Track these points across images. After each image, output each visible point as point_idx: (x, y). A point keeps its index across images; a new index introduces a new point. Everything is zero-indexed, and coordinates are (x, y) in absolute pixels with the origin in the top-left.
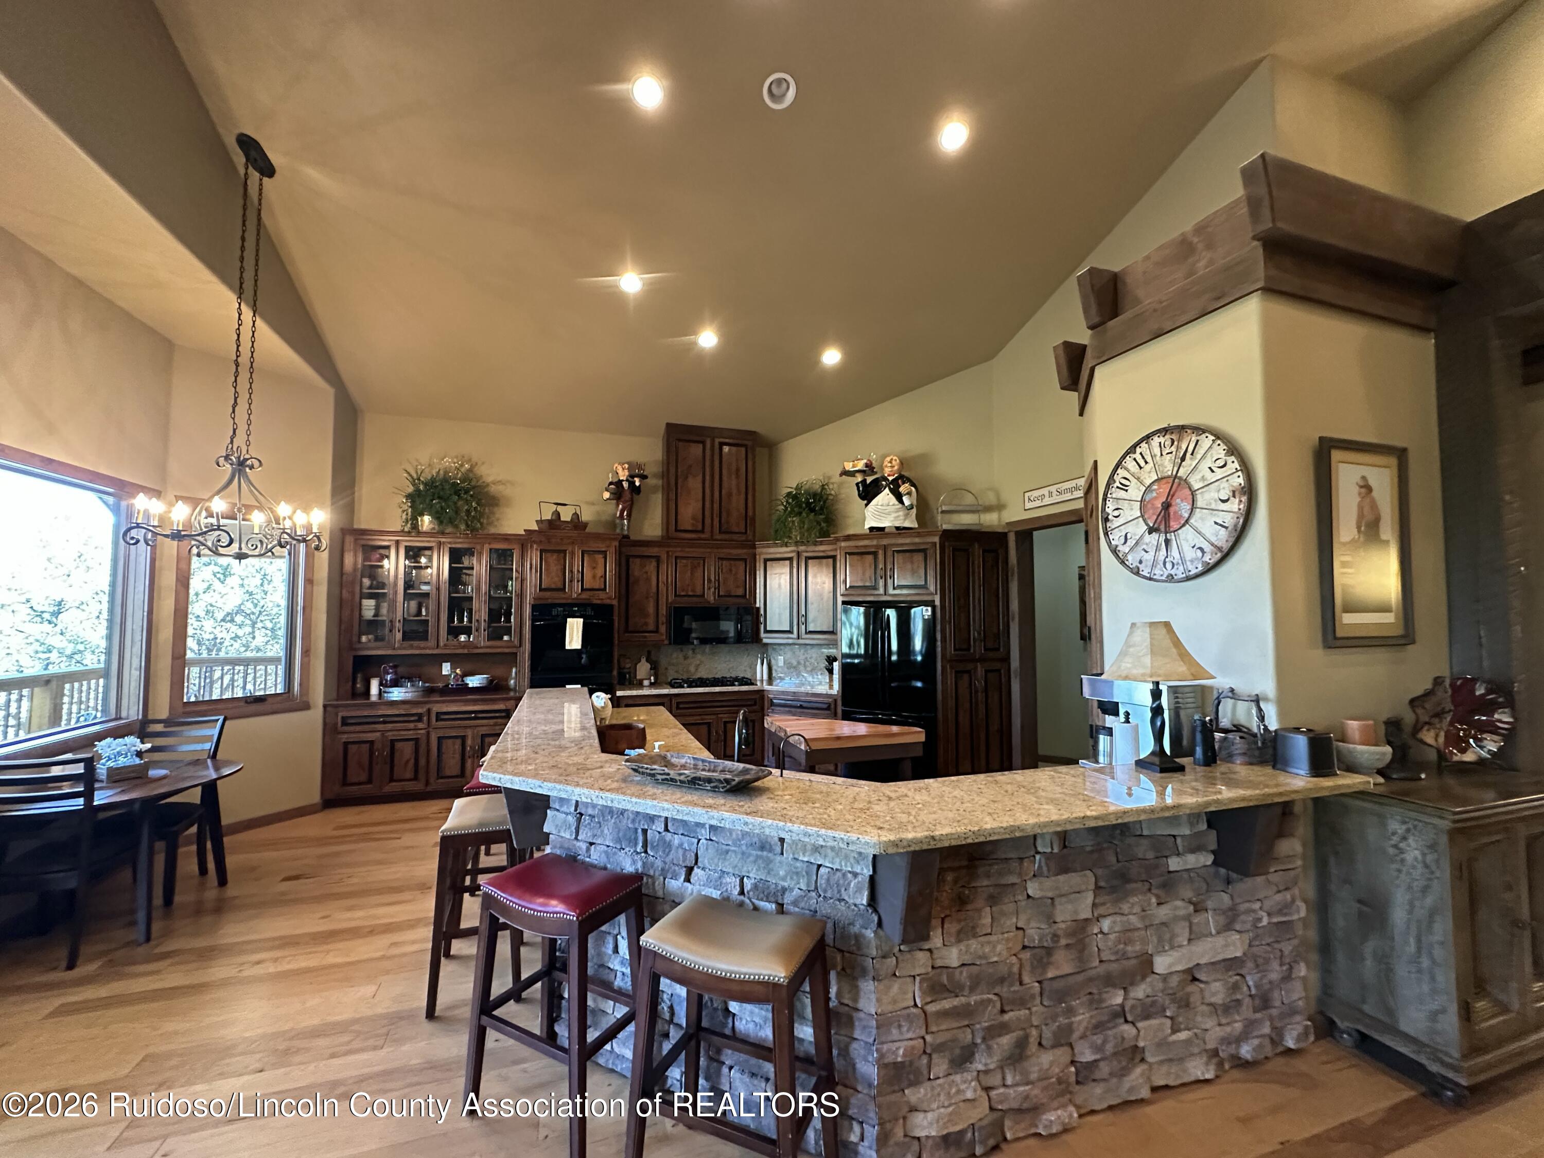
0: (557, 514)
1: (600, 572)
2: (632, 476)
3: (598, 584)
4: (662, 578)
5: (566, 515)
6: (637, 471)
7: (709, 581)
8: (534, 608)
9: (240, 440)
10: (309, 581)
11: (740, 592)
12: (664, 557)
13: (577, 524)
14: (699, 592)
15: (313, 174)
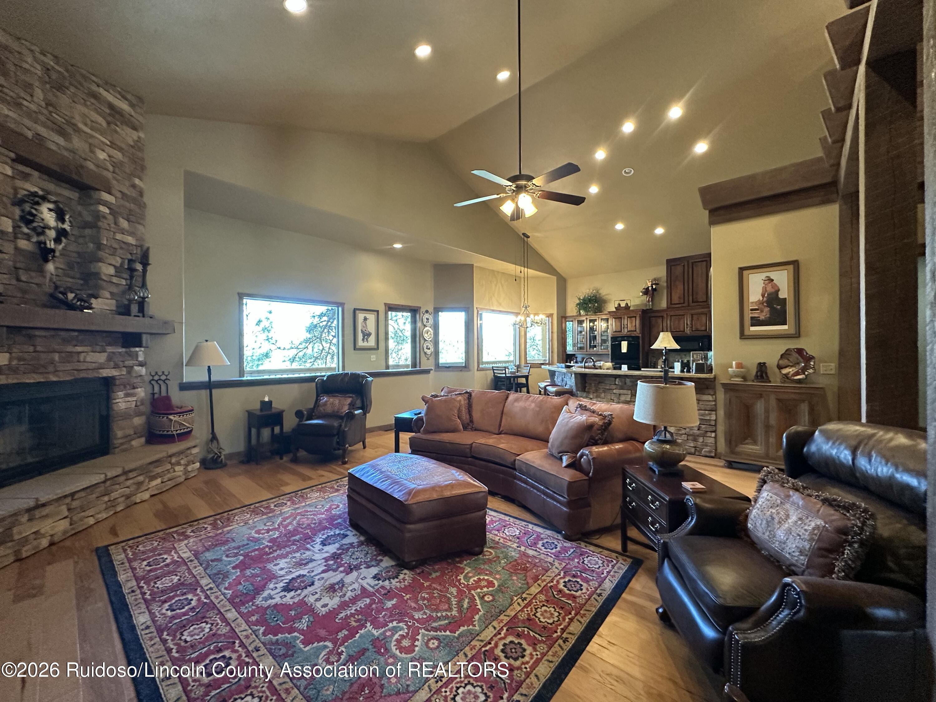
0: (619, 305)
1: (634, 324)
2: (652, 285)
3: (633, 329)
4: (665, 325)
5: (623, 305)
6: (656, 282)
7: (687, 324)
8: (612, 338)
9: (526, 302)
10: (552, 332)
11: (703, 328)
12: (665, 316)
13: (627, 307)
14: (682, 330)
15: (537, 234)
